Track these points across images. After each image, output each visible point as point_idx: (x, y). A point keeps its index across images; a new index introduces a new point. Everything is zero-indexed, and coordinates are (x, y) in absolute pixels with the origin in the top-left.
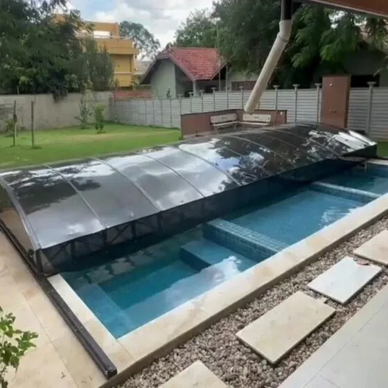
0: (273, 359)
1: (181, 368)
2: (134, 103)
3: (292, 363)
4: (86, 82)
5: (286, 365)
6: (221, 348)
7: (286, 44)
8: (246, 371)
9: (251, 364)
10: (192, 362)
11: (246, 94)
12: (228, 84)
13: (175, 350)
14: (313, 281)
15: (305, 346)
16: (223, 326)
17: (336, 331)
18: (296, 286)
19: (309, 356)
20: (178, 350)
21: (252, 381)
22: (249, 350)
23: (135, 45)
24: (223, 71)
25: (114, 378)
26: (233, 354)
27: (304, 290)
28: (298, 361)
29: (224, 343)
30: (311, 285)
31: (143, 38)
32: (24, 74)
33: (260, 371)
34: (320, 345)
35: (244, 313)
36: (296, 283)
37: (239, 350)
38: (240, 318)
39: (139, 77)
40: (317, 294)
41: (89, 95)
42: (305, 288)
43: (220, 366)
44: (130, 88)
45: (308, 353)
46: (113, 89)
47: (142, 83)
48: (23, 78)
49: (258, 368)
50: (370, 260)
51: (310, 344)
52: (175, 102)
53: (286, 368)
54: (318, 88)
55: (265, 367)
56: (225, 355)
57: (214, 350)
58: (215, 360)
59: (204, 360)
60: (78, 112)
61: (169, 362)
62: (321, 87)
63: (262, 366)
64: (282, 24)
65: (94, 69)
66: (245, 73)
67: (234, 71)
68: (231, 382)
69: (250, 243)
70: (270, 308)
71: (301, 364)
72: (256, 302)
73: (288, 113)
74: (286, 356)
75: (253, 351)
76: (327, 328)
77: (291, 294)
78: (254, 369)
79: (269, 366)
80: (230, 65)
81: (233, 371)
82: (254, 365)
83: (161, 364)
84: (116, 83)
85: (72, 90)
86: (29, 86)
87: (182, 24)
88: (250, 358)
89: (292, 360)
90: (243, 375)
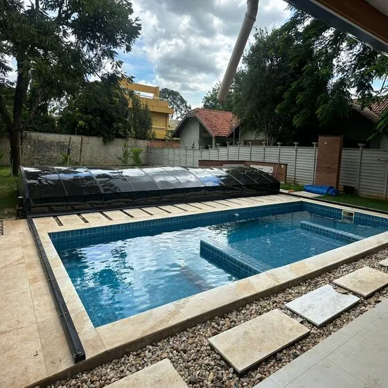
0: (240, 368)
1: (149, 364)
2: (166, 151)
3: (259, 376)
4: (129, 130)
5: (252, 377)
6: (193, 351)
8: (211, 377)
9: (218, 370)
10: (162, 359)
11: (254, 148)
12: (241, 140)
13: (148, 347)
14: (291, 302)
15: (274, 361)
16: (199, 331)
17: (307, 350)
18: (275, 304)
19: (277, 370)
20: (151, 347)
22: (219, 357)
23: (173, 108)
24: (237, 130)
25: (81, 362)
26: (203, 359)
27: (282, 309)
28: (265, 375)
29: (196, 347)
30: (288, 305)
31: (179, 103)
32: (81, 119)
33: (225, 378)
34: (290, 361)
35: (221, 322)
36: (275, 302)
37: (209, 355)
38: (216, 326)
39: (172, 131)
40: (294, 314)
41: (131, 142)
42: (284, 307)
43: (188, 368)
45: (277, 368)
46: (150, 139)
47: (174, 136)
48: (81, 122)
49: (224, 375)
50: (350, 291)
51: (280, 360)
52: (197, 153)
53: (252, 379)
54: (315, 146)
56: (195, 358)
57: (185, 352)
58: (184, 362)
59: (173, 360)
60: (121, 154)
61: (139, 357)
62: (317, 146)
63: (228, 374)
65: (137, 121)
66: (255, 133)
67: (245, 130)
68: (194, 385)
70: (246, 320)
71: (268, 377)
72: (234, 314)
73: (288, 166)
74: (254, 367)
75: (222, 358)
76: (299, 347)
77: (268, 311)
78: (220, 375)
79: (235, 375)
80: (242, 125)
81: (198, 375)
82: (220, 372)
83: (131, 358)
84: (153, 135)
85: (118, 136)
86: (85, 129)
87: (209, 92)
88: (218, 365)
89: (260, 373)
90: (208, 381)
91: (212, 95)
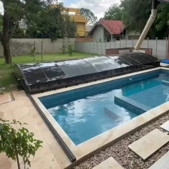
0: (144, 158)
1: (104, 160)
2: (85, 43)
3: (152, 160)
4: (65, 34)
5: (150, 161)
6: (121, 152)
7: (154, 20)
8: (132, 162)
9: (135, 159)
10: (109, 157)
11: (135, 41)
13: (101, 152)
14: (163, 124)
15: (158, 153)
16: (122, 142)
18: (155, 126)
19: (160, 157)
20: (103, 152)
21: (135, 167)
22: (133, 153)
23: (87, 18)
25: (75, 162)
26: (127, 155)
27: (158, 128)
28: (155, 160)
29: (123, 150)
30: (161, 126)
31: (90, 15)
32: (38, 29)
33: (138, 163)
34: (165, 153)
35: (132, 137)
36: (155, 125)
37: (129, 153)
38: (130, 139)
39: (88, 32)
40: (164, 130)
41: (66, 39)
42: (159, 127)
43: (120, 160)
44: (84, 37)
45: (160, 156)
46: (76, 37)
47: (89, 35)
48: (38, 31)
49: (137, 161)
51: (161, 152)
52: (103, 44)
53: (150, 162)
54: (166, 39)
55: (140, 161)
56: (123, 155)
57: (118, 152)
58: (119, 157)
59: (114, 157)
60: (61, 46)
61: (99, 157)
63: (139, 161)
64: (152, 11)
65: (69, 28)
67: (130, 31)
68: (125, 167)
69: (135, 107)
70: (143, 135)
71: (157, 161)
72: (137, 133)
73: (153, 50)
74: (150, 157)
75: (135, 154)
76: (168, 146)
77: (152, 130)
78: (136, 162)
79: (142, 161)
80: (127, 28)
81: (126, 162)
82: (136, 160)
83: (95, 158)
84: (78, 35)
85: (59, 37)
86: (41, 35)
87: (108, 9)
88: (134, 157)
89: (153, 159)
90: (131, 164)
91: (109, 11)
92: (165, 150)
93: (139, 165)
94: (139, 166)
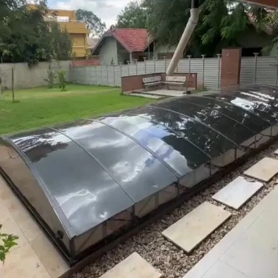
0: (188, 250)
1: (123, 258)
3: (201, 252)
4: (52, 54)
5: (197, 254)
6: (151, 243)
8: (169, 258)
9: (172, 253)
10: (131, 253)
11: (168, 61)
12: (155, 54)
14: (216, 194)
15: (210, 240)
16: (153, 227)
17: (231, 229)
19: (213, 246)
20: (121, 246)
21: (173, 265)
22: (171, 244)
23: (88, 26)
24: (151, 45)
26: (160, 247)
27: (209, 201)
28: (205, 250)
29: (153, 239)
30: (214, 197)
31: (93, 21)
32: (6, 48)
33: (178, 258)
34: (220, 239)
35: (168, 218)
36: (204, 196)
37: (164, 244)
38: (164, 222)
39: (91, 50)
40: (219, 203)
41: (54, 63)
42: (210, 199)
43: (151, 255)
44: (84, 58)
45: (212, 245)
46: (72, 59)
47: (93, 54)
48: (5, 51)
49: (178, 256)
50: (256, 179)
51: (214, 238)
52: (117, 69)
53: (197, 255)
54: (219, 57)
55: (182, 255)
56: (154, 248)
57: (146, 244)
58: (147, 252)
59: (139, 252)
61: (114, 254)
62: (221, 56)
63: (180, 255)
64: (192, 11)
65: (58, 44)
66: (167, 47)
67: (159, 45)
68: (158, 267)
70: (185, 214)
71: (208, 252)
73: (198, 75)
74: (197, 247)
75: (174, 244)
76: (226, 227)
77: (200, 203)
78: (174, 257)
79: (185, 255)
80: (156, 41)
81: (159, 259)
82: (174, 254)
83: (109, 256)
84: (74, 55)
85: (42, 60)
86: (10, 56)
87: (122, 11)
88: (173, 250)
89: (202, 250)
90: (167, 262)
91: (124, 14)
92: (219, 234)
93: (181, 261)
94: (180, 263)
